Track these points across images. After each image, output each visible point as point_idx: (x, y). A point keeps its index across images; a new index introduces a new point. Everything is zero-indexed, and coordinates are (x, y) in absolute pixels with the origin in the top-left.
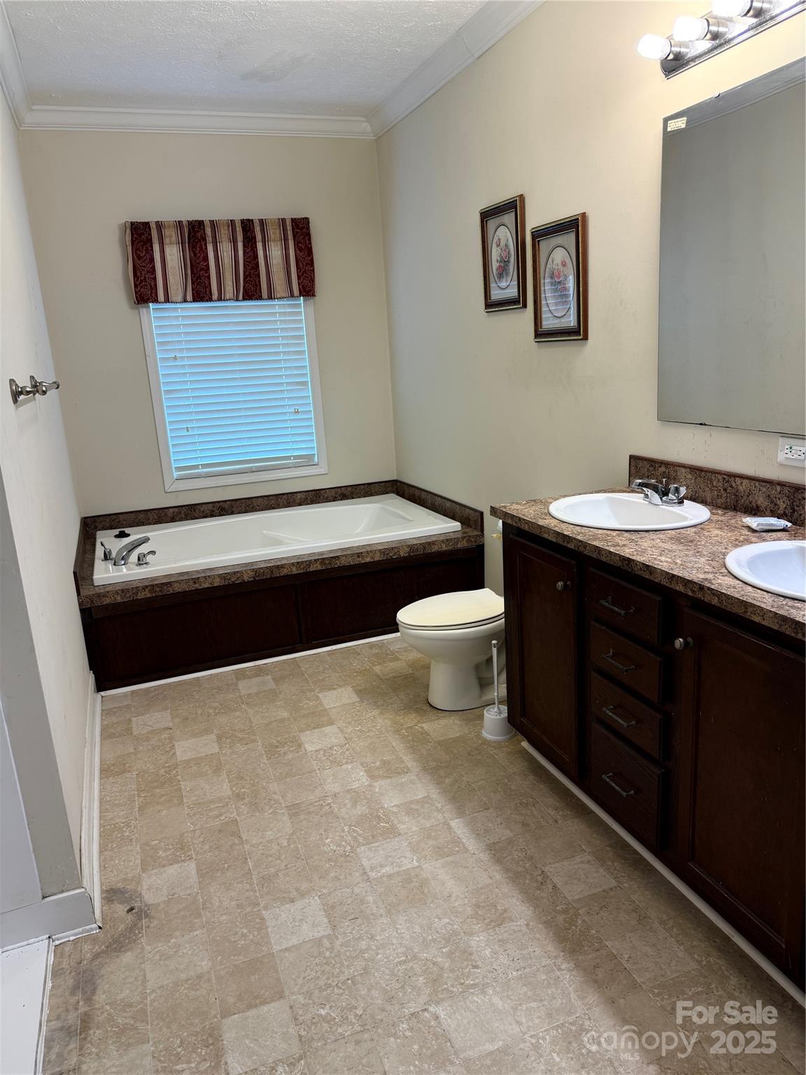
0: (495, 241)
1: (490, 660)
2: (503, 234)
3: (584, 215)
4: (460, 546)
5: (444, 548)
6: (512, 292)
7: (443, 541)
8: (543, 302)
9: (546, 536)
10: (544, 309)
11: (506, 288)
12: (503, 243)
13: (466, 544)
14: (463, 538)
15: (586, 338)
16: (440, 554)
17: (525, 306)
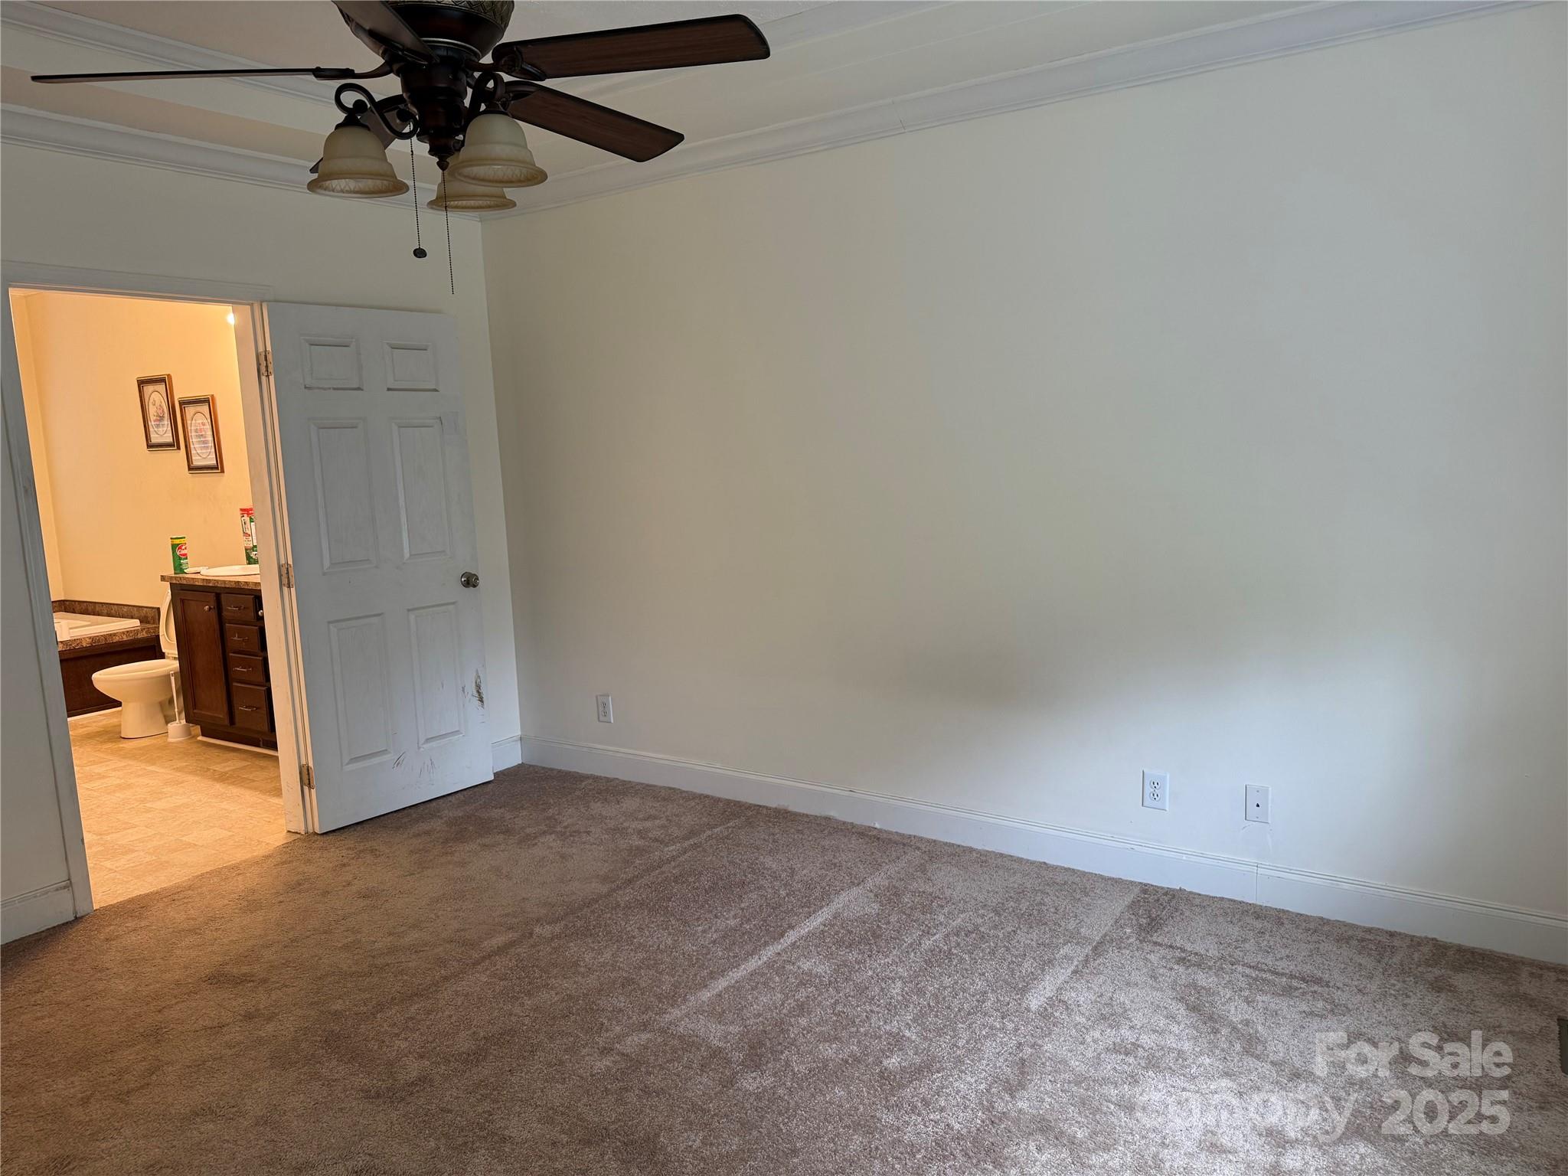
0: (151, 401)
1: (171, 701)
2: (156, 396)
3: (213, 396)
4: (140, 636)
5: (125, 638)
6: (168, 438)
7: (123, 633)
8: (192, 446)
9: (197, 583)
10: (193, 452)
11: (162, 433)
12: (157, 404)
13: (146, 635)
14: (142, 630)
15: (223, 471)
16: (121, 643)
17: (179, 448)
